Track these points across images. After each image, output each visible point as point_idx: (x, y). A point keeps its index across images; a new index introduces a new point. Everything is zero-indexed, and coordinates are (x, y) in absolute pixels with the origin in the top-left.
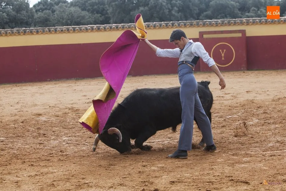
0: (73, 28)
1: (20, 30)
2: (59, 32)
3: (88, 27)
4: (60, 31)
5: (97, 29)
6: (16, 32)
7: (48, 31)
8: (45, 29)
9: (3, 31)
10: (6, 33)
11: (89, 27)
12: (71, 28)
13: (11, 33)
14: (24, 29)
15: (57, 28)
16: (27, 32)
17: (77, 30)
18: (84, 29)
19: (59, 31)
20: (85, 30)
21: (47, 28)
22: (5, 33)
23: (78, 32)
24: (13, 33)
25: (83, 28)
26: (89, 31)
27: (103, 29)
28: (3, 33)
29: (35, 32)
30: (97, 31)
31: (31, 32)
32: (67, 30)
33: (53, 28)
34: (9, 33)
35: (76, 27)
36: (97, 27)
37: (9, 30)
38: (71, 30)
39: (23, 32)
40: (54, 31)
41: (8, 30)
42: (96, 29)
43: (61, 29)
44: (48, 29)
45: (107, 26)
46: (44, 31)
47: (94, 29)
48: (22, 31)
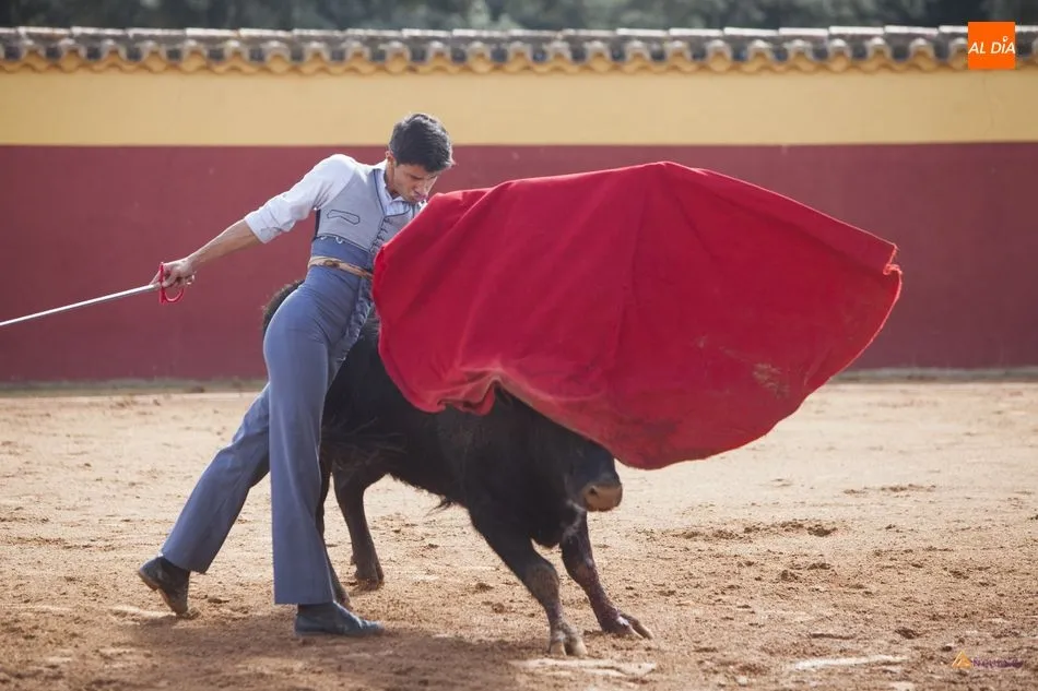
0: (729, 40)
1: (386, 40)
2: (638, 63)
3: (832, 37)
4: (647, 56)
5: (888, 53)
6: (358, 55)
7: (568, 55)
8: (548, 40)
9: (275, 44)
10: (297, 56)
11: (839, 43)
12: (719, 43)
13: (326, 56)
14: (415, 39)
15: (626, 39)
16: (431, 55)
17: (760, 54)
18: (800, 54)
19: (638, 56)
20: (810, 55)
21: (560, 35)
22: (287, 56)
23: (766, 68)
24: (339, 56)
25: (799, 43)
26: (839, 65)
27: (931, 53)
28: (278, 57)
29: (481, 56)
30: (886, 66)
31: (459, 58)
32: (688, 54)
33: (603, 40)
34: (317, 55)
35: (752, 39)
36: (889, 38)
37: (314, 37)
38: (719, 54)
39: (408, 55)
40: (607, 55)
41: (310, 39)
42: (879, 52)
43: (655, 47)
44: (568, 39)
45: (955, 36)
46: (539, 56)
47: (870, 53)
48: (396, 45)
